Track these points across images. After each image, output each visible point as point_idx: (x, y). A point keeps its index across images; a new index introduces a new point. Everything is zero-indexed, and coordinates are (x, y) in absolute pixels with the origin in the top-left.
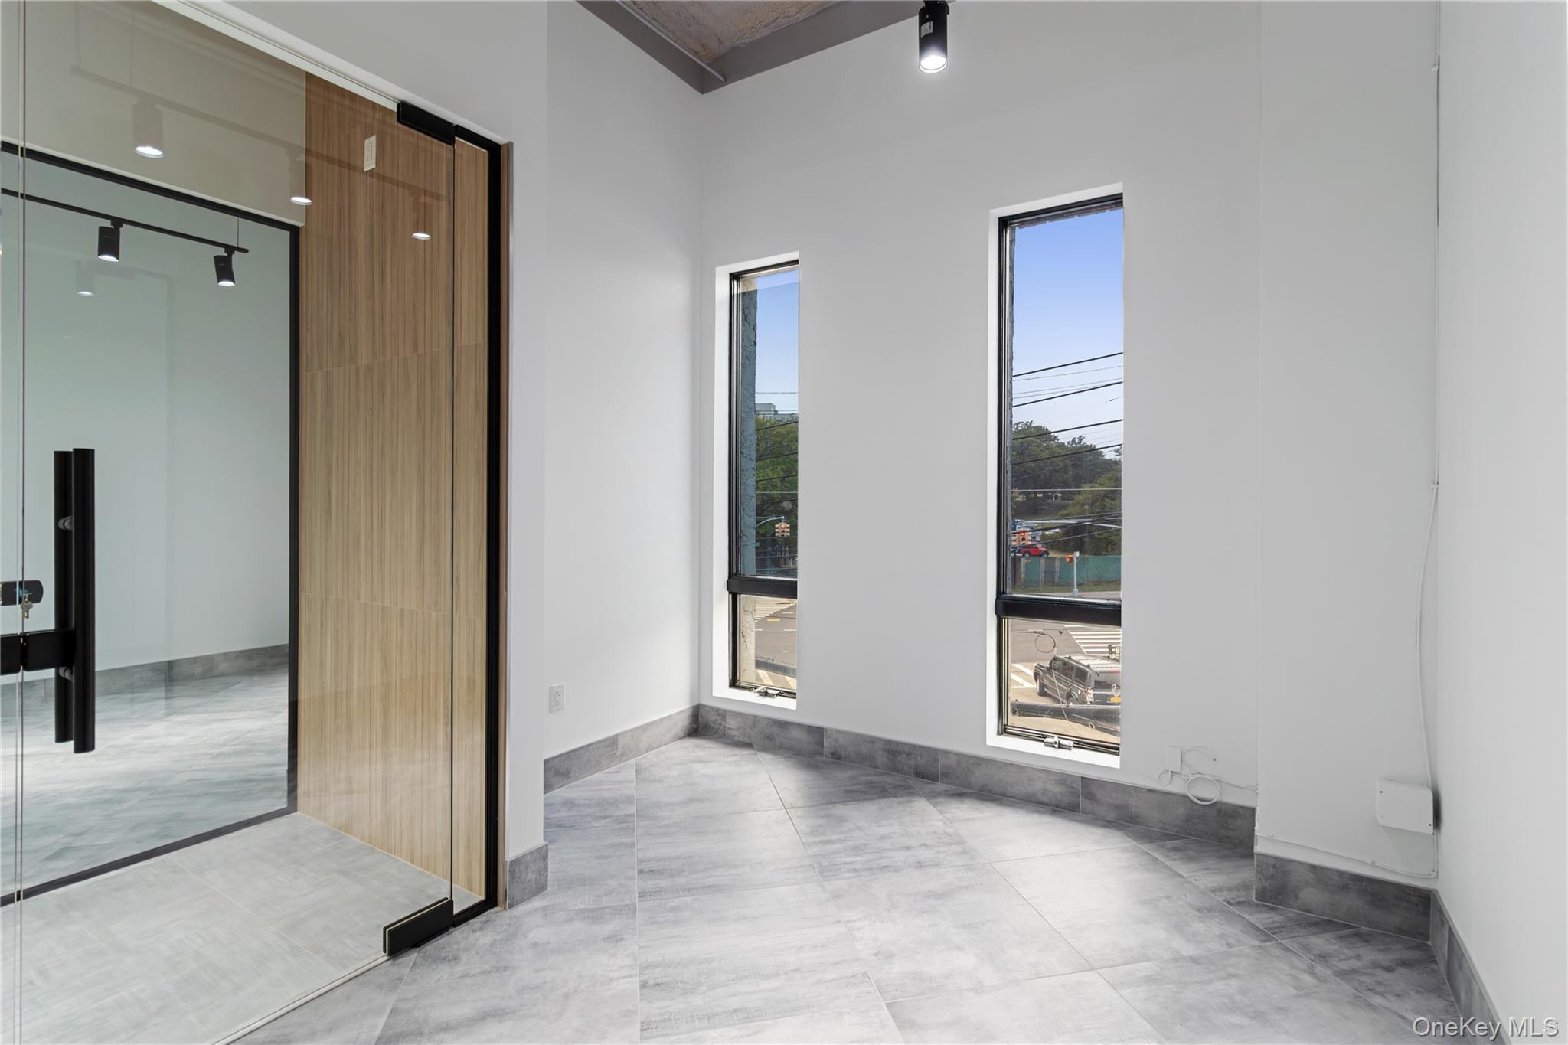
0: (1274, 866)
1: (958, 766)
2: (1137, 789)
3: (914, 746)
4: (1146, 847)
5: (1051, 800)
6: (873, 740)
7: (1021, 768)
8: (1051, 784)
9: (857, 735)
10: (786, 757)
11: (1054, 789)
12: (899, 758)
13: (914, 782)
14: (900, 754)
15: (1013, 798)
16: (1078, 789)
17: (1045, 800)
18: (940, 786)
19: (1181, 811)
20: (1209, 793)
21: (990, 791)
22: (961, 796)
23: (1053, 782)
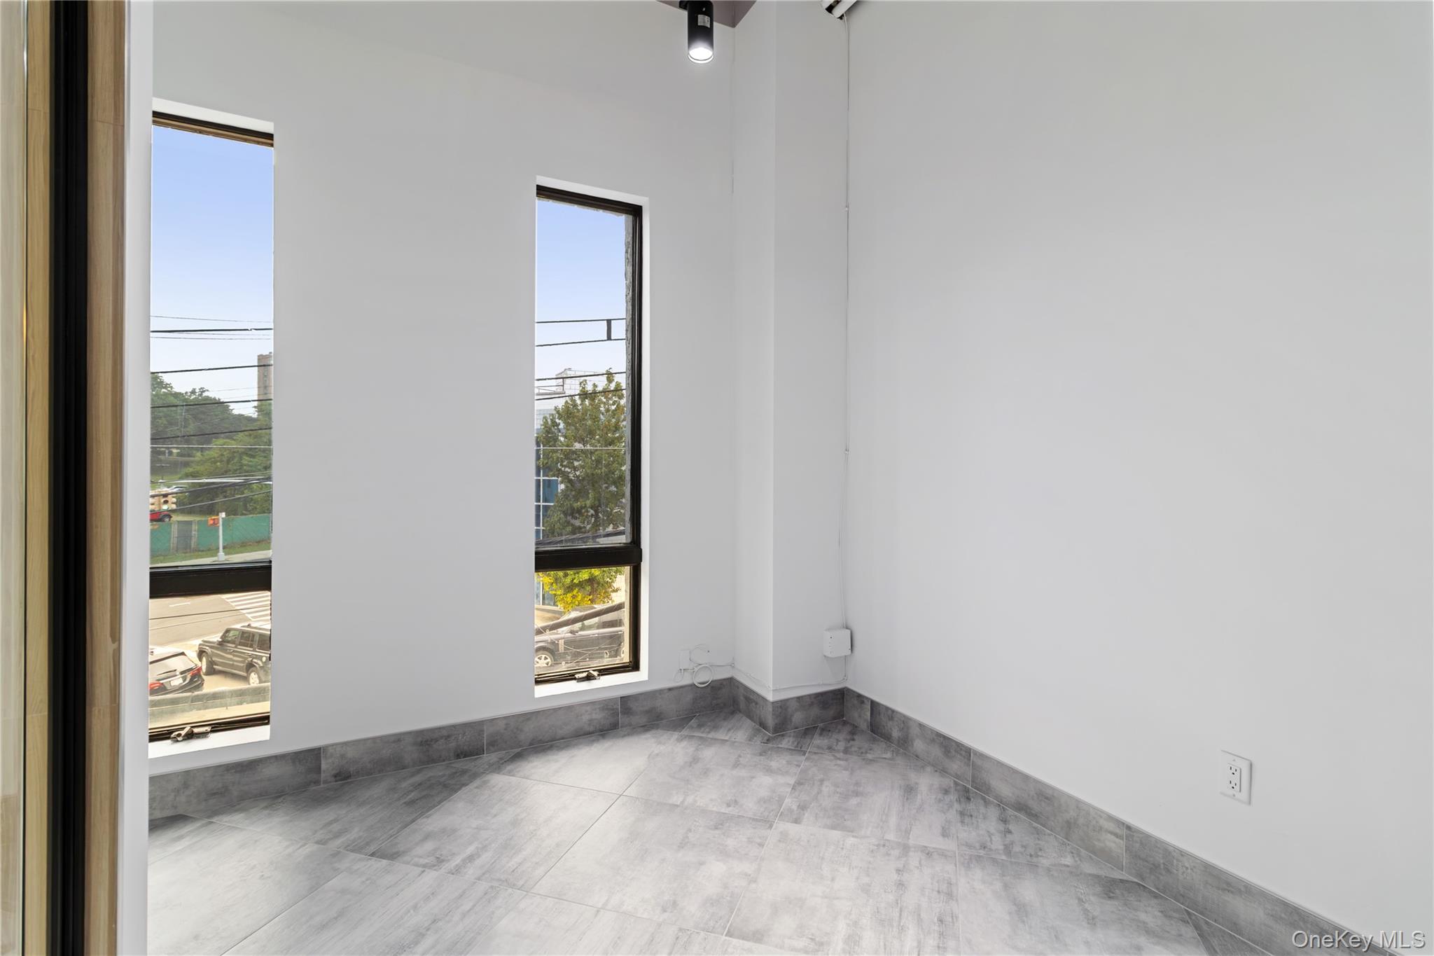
0: (781, 707)
1: (505, 729)
2: (661, 691)
3: (454, 727)
4: (685, 732)
5: (596, 728)
6: (398, 738)
7: (569, 708)
8: (596, 713)
9: (374, 739)
10: (266, 808)
11: (598, 716)
12: (435, 746)
13: (461, 764)
14: (437, 740)
15: (563, 739)
16: (617, 709)
17: (591, 729)
18: (488, 758)
19: (689, 697)
20: (704, 677)
21: (541, 741)
22: (519, 756)
23: (598, 710)
